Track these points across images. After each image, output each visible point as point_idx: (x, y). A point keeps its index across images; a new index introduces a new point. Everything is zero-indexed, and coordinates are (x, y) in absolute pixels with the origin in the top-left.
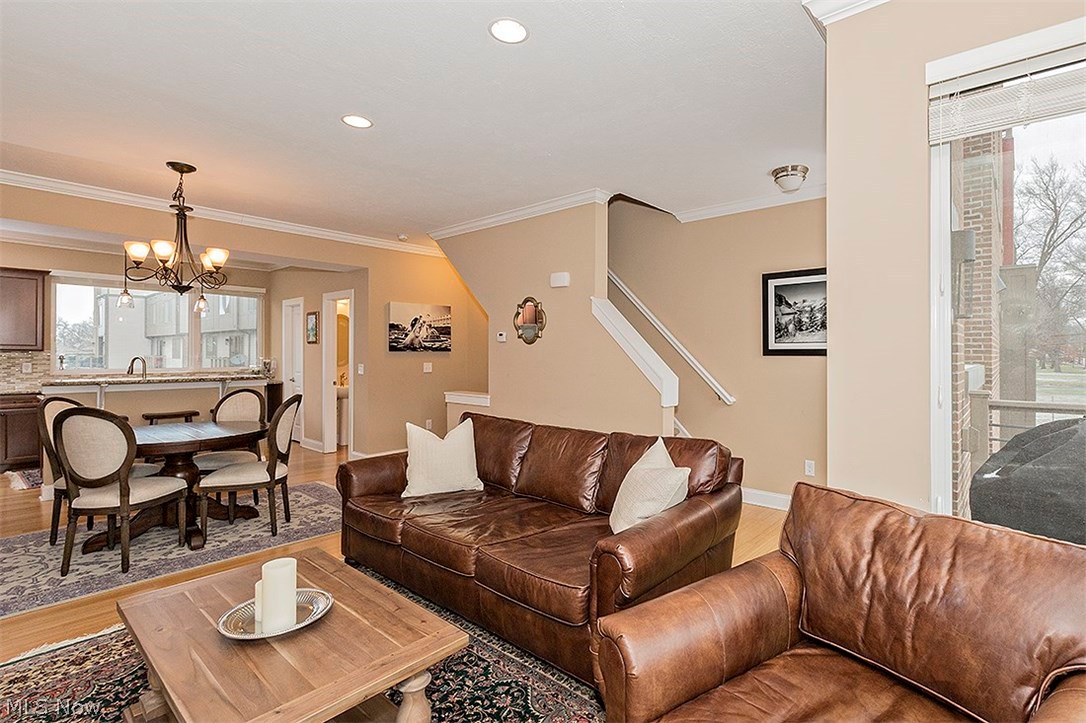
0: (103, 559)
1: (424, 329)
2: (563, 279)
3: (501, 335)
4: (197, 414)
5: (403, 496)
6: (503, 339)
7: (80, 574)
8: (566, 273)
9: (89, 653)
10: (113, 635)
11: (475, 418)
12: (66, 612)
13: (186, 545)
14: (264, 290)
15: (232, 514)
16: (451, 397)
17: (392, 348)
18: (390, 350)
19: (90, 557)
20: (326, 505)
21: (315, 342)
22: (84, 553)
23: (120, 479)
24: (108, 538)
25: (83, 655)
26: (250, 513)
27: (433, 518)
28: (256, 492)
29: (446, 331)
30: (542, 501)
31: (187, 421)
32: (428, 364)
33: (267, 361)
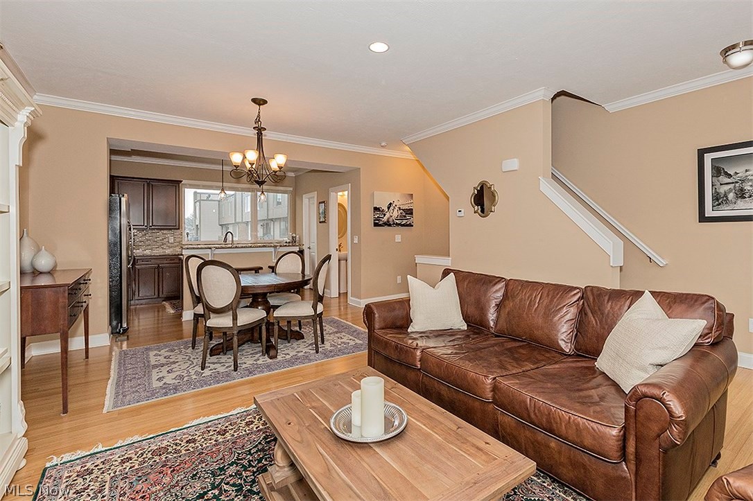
0: (222, 360)
1: (396, 210)
2: (513, 164)
3: (460, 211)
4: (261, 268)
5: (409, 330)
6: (462, 214)
7: (211, 370)
8: (515, 159)
9: (227, 427)
10: (238, 415)
11: (457, 273)
12: (208, 396)
13: (266, 355)
14: (291, 189)
15: (289, 337)
16: (419, 259)
17: (376, 225)
18: (374, 226)
19: (214, 359)
20: (343, 334)
21: (324, 222)
22: (211, 356)
23: (231, 309)
24: (223, 347)
25: (224, 428)
26: (299, 336)
27: (442, 350)
28: (300, 322)
29: (410, 212)
30: (522, 341)
31: (256, 272)
32: (398, 235)
33: (294, 235)
